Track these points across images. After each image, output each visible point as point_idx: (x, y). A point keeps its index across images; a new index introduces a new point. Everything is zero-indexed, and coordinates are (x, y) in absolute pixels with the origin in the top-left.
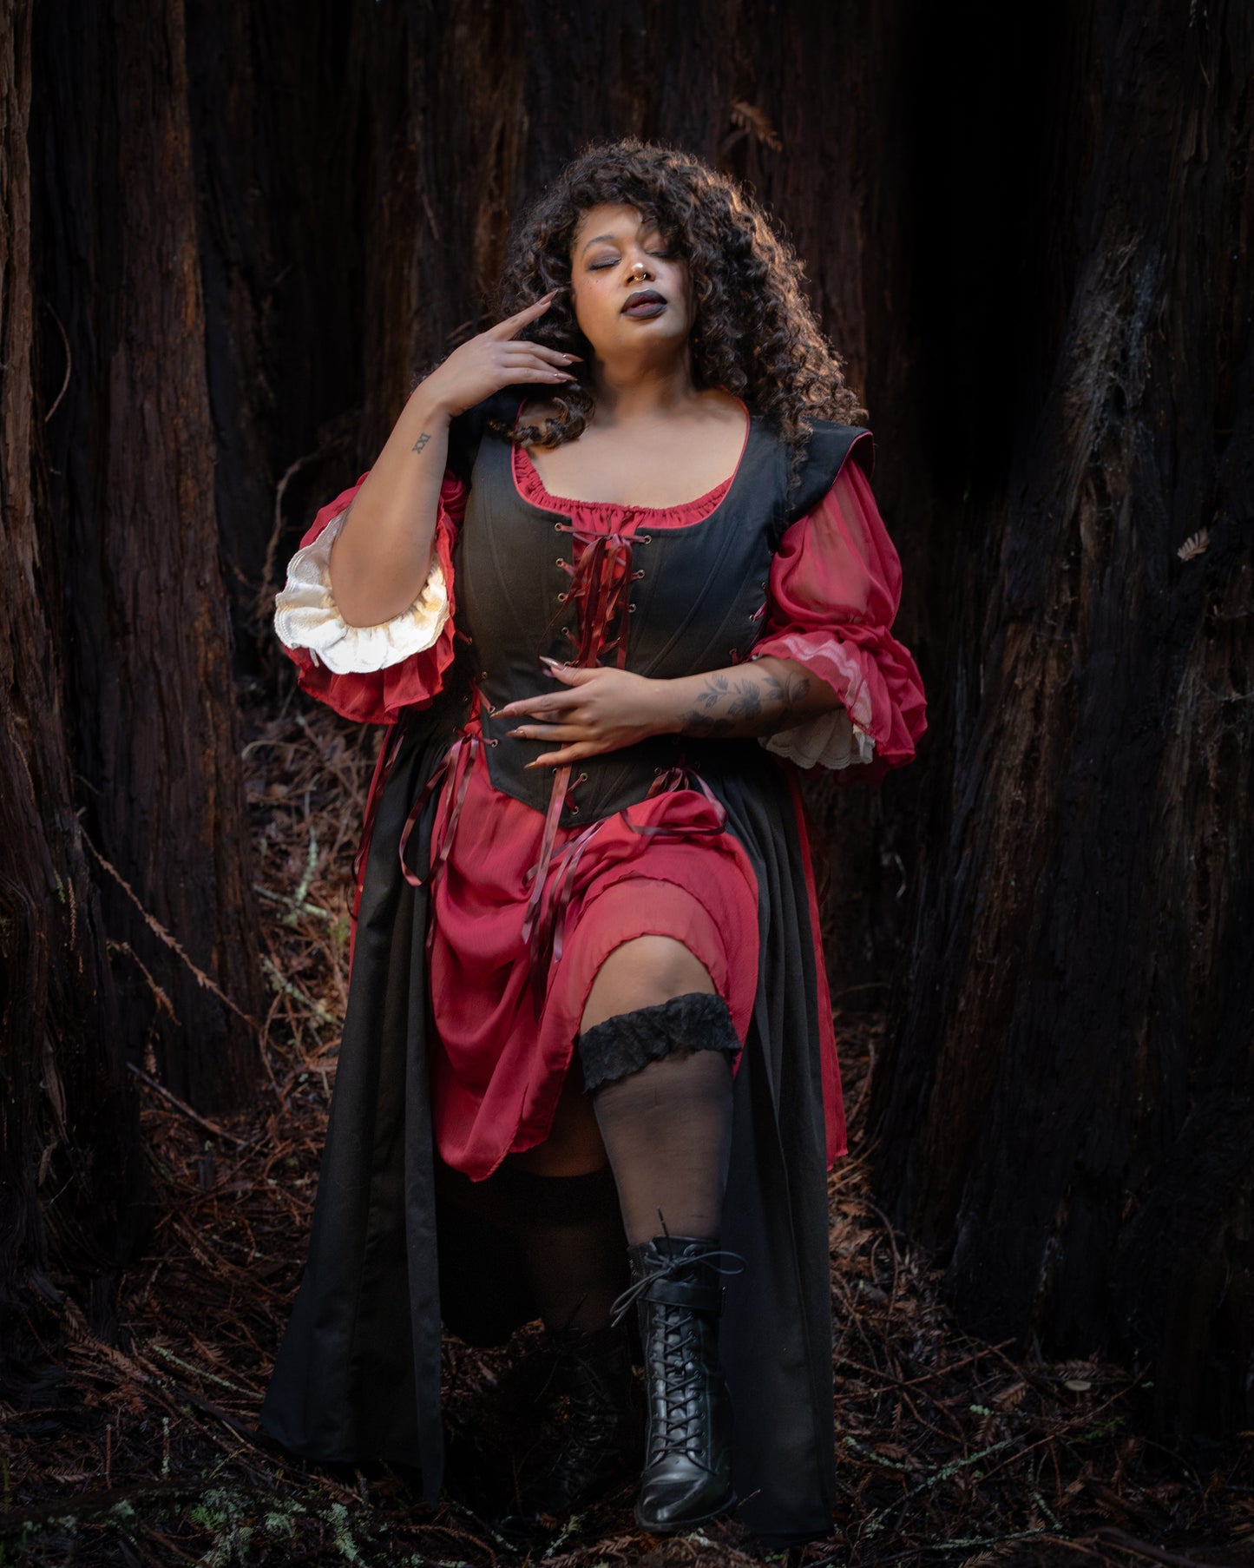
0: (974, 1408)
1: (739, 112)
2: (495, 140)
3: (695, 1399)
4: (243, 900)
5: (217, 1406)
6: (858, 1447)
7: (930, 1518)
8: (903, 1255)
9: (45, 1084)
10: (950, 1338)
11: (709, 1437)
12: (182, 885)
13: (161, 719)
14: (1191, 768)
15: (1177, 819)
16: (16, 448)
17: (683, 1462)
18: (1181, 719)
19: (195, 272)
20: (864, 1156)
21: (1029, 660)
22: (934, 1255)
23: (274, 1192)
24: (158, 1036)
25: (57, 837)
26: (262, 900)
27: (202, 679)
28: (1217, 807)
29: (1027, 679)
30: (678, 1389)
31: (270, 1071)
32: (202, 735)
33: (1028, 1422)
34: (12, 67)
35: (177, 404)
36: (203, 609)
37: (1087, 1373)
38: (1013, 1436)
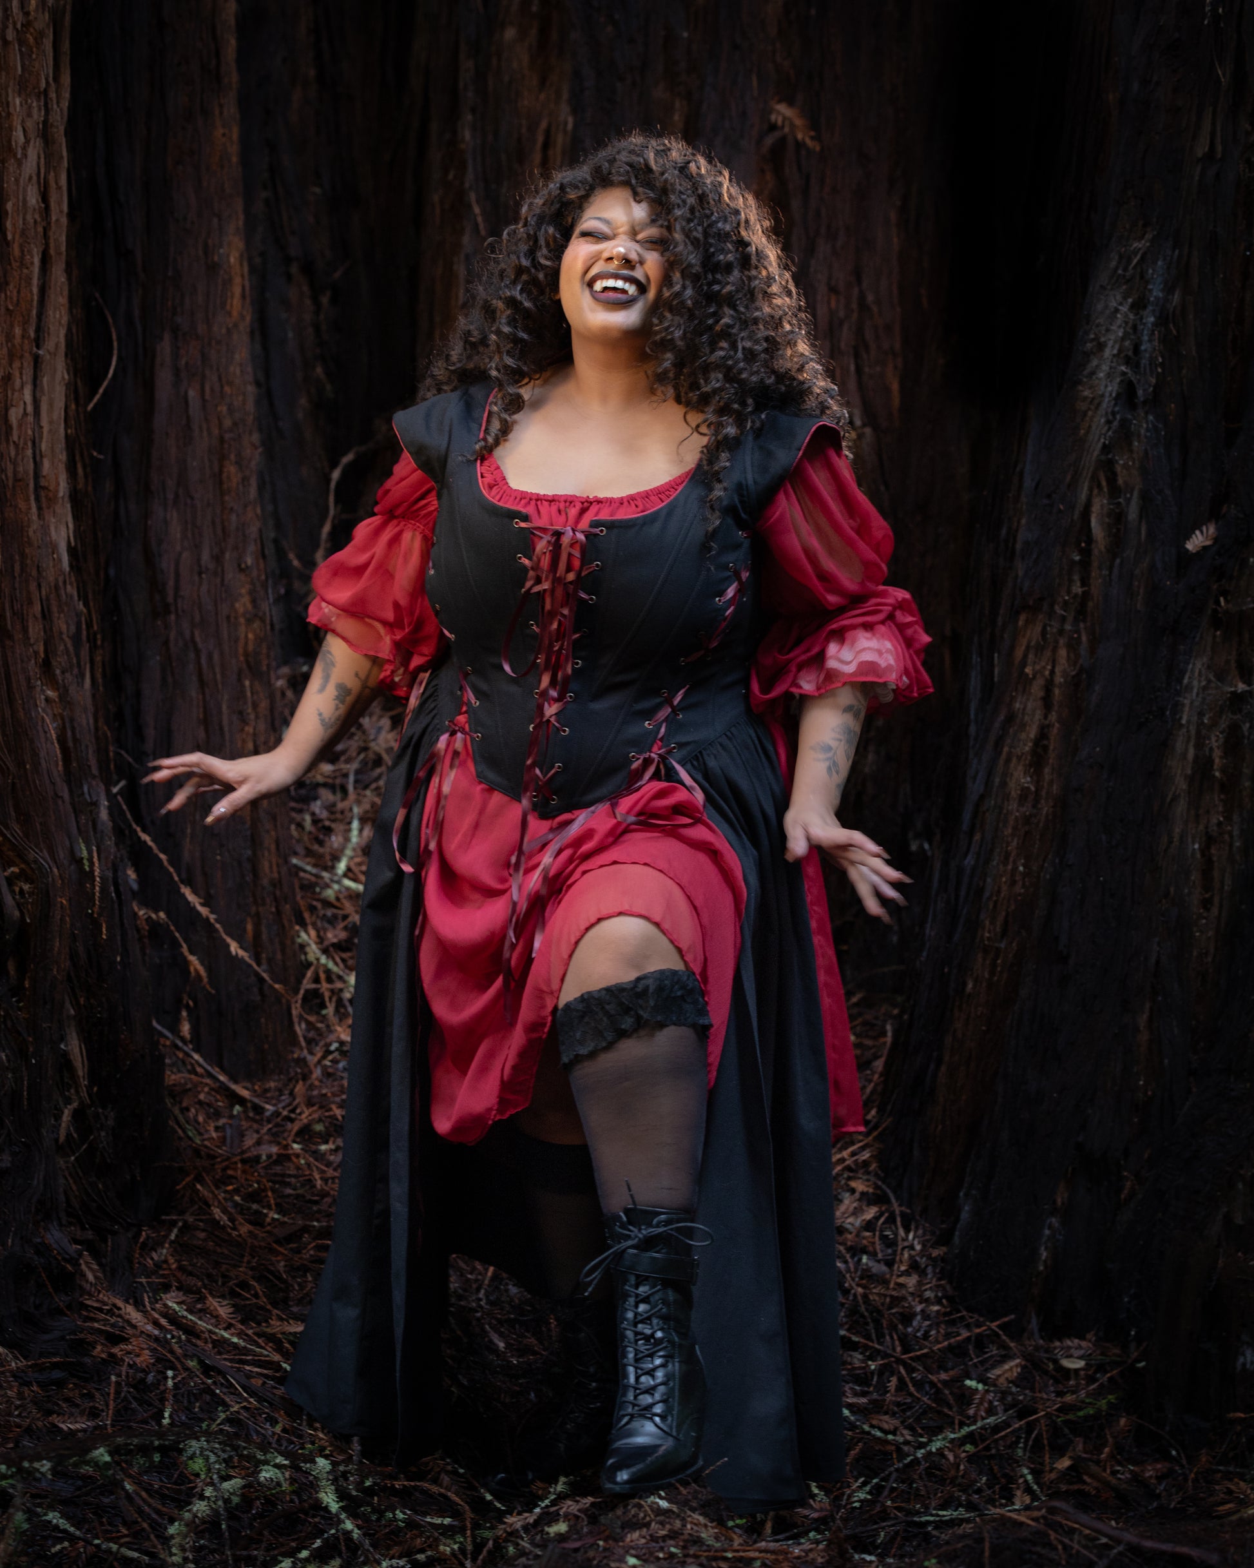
0: (968, 1382)
1: (779, 113)
2: (540, 139)
3: (663, 1366)
4: (279, 873)
5: (223, 1362)
6: (852, 1418)
7: (917, 1489)
8: (907, 1231)
9: (66, 1046)
10: (950, 1313)
11: (676, 1404)
12: (218, 858)
13: (201, 697)
14: (1196, 757)
15: (1181, 808)
16: (50, 431)
17: (649, 1427)
18: (1187, 709)
19: (241, 265)
20: (875, 1134)
21: (1039, 649)
22: (938, 1233)
23: (298, 1156)
24: (191, 1003)
25: (84, 808)
26: (302, 874)
27: (242, 658)
28: (1222, 797)
29: (1037, 667)
30: (648, 1356)
31: (301, 1039)
32: (241, 713)
33: (1021, 1398)
34: (51, 63)
35: (221, 392)
36: (243, 591)
37: (1082, 1352)
38: (1006, 1410)
